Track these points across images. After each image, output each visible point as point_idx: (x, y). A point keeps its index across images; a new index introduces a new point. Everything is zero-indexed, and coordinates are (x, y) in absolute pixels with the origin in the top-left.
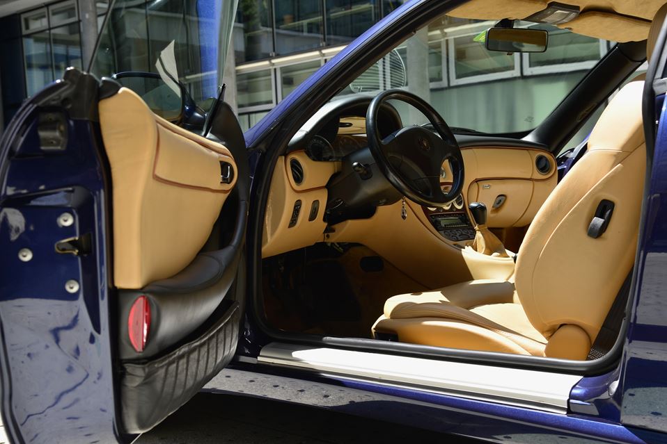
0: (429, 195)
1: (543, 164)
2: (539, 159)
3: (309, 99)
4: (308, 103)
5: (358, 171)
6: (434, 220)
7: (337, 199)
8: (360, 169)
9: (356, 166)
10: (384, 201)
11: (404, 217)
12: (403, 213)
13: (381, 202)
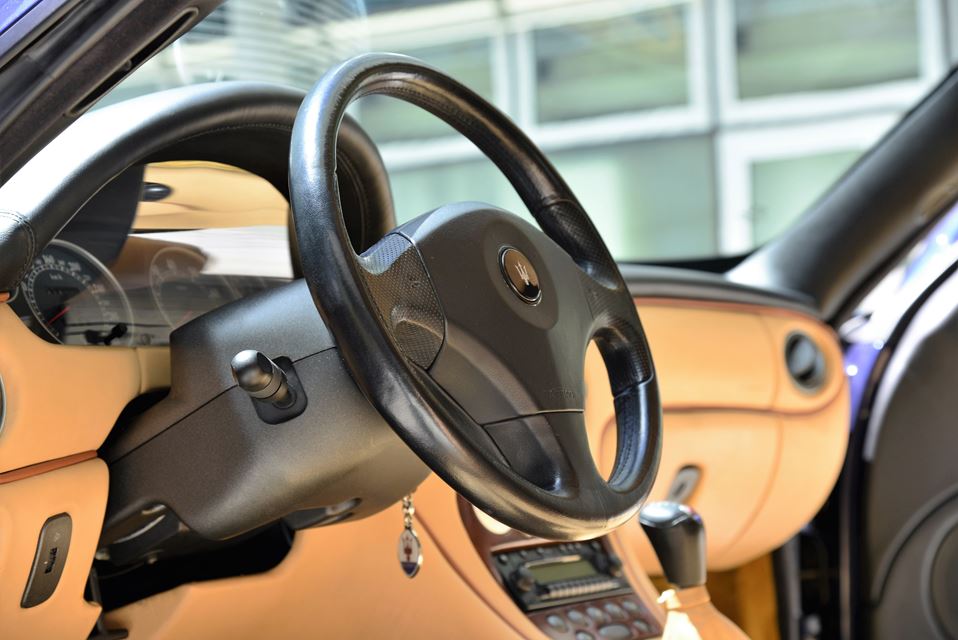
0: (548, 485)
1: (804, 359)
2: (793, 344)
3: (37, 54)
4: (37, 73)
5: (258, 387)
6: (507, 570)
7: (149, 506)
8: (266, 379)
9: (247, 368)
10: (344, 507)
11: (410, 568)
12: (408, 551)
13: (330, 512)
